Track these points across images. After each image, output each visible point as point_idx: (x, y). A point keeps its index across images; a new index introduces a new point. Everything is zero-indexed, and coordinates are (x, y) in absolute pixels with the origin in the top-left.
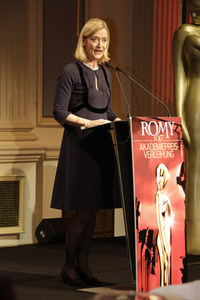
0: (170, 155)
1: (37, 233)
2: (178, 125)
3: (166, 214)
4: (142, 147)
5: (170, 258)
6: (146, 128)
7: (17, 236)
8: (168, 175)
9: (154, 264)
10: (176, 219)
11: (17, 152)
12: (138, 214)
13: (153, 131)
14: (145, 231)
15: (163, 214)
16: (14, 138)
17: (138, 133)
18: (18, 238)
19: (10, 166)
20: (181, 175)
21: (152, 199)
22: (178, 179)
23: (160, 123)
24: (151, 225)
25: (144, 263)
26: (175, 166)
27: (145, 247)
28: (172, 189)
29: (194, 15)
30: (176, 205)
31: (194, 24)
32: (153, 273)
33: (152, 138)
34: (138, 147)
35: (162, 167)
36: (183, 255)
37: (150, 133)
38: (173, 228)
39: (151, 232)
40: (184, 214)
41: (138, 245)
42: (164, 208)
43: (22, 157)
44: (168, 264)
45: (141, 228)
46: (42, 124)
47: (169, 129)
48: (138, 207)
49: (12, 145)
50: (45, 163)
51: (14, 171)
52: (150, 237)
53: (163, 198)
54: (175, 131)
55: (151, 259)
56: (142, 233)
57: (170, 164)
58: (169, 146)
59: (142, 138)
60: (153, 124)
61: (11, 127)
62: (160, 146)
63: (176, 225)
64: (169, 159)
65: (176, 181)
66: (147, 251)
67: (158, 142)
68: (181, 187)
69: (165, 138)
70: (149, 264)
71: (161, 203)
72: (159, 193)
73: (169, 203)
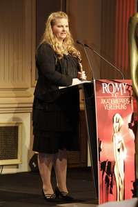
0: (124, 107)
1: (30, 164)
2: (129, 85)
3: (121, 150)
4: (103, 102)
5: (124, 182)
6: (105, 88)
7: (17, 166)
8: (122, 122)
9: (112, 186)
10: (128, 154)
11: (16, 106)
12: (100, 150)
13: (111, 90)
14: (105, 162)
15: (119, 150)
16: (14, 95)
18: (18, 168)
19: (12, 115)
20: (132, 122)
21: (110, 139)
22: (130, 125)
23: (116, 84)
24: (109, 158)
25: (105, 185)
26: (127, 115)
27: (105, 174)
28: (125, 132)
30: (128, 143)
32: (111, 193)
33: (110, 95)
34: (100, 101)
35: (118, 116)
36: (134, 179)
37: (108, 91)
38: (126, 161)
39: (110, 163)
40: (134, 150)
41: (100, 173)
42: (119, 146)
43: (20, 109)
44: (122, 187)
45: (102, 160)
46: (35, 85)
47: (123, 88)
48: (100, 145)
51: (14, 119)
52: (109, 167)
53: (118, 139)
54: (127, 90)
55: (110, 183)
56: (103, 164)
57: (123, 114)
58: (123, 100)
59: (103, 95)
60: (111, 85)
61: (12, 87)
62: (116, 101)
63: (128, 158)
64: (123, 110)
65: (128, 126)
66: (107, 177)
67: (115, 98)
68: (131, 131)
69: (120, 95)
70: (108, 186)
71: (117, 142)
72: (115, 134)
73: (123, 142)
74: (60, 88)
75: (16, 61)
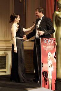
0: (52, 49)
2: (54, 40)
3: (51, 67)
4: (44, 47)
6: (45, 41)
9: (47, 82)
10: (53, 68)
11: (6, 48)
12: (42, 67)
13: (47, 42)
15: (50, 67)
16: (5, 43)
20: (55, 55)
21: (47, 62)
23: (49, 40)
24: (46, 70)
26: (53, 53)
27: (44, 77)
28: (52, 59)
30: (54, 64)
32: (46, 84)
35: (50, 53)
38: (53, 71)
39: (46, 72)
40: (56, 67)
41: (42, 76)
42: (50, 65)
44: (51, 82)
48: (42, 65)
51: (5, 53)
52: (46, 74)
54: (53, 42)
55: (46, 80)
56: (43, 72)
58: (52, 46)
59: (44, 44)
60: (47, 40)
61: (4, 40)
62: (49, 47)
63: (53, 70)
65: (53, 57)
67: (48, 45)
68: (55, 59)
69: (50, 44)
70: (45, 82)
72: (48, 60)
73: (52, 63)
75: (6, 30)
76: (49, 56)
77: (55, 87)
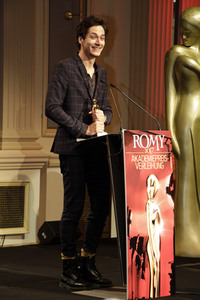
0: (160, 166)
1: (39, 235)
2: (168, 138)
3: (156, 222)
4: (134, 159)
5: (160, 264)
6: (137, 141)
7: (22, 236)
8: (159, 185)
9: (144, 269)
10: (165, 227)
11: (22, 160)
12: (129, 222)
13: (145, 144)
14: (135, 238)
15: (153, 222)
16: (20, 147)
17: (130, 145)
18: (23, 238)
19: (17, 172)
20: (170, 185)
21: (143, 208)
22: (168, 189)
23: (151, 136)
24: (142, 233)
25: (135, 268)
26: (164, 177)
27: (136, 253)
28: (162, 198)
29: (184, 37)
30: (165, 213)
31: (184, 45)
32: (143, 277)
33: (143, 150)
34: (130, 159)
35: (153, 177)
36: (172, 260)
37: (141, 145)
38: (162, 235)
39: (142, 239)
40: (173, 222)
41: (129, 252)
42: (154, 217)
43: (27, 165)
44: (157, 269)
45: (132, 236)
46: (47, 134)
47: (159, 142)
48: (129, 215)
49: (19, 153)
50: (49, 170)
51: (20, 177)
52: (140, 244)
53: (153, 207)
54: (165, 143)
55: (141, 265)
56: (133, 240)
57: (159, 175)
58: (159, 157)
59: (133, 150)
60: (144, 137)
61: (18, 137)
62: (151, 158)
63: (165, 232)
64: (160, 170)
65: (165, 191)
66: (137, 257)
67: (149, 154)
68: (169, 197)
69: (155, 150)
70: (139, 269)
71: (151, 211)
72: (149, 202)
73: (159, 211)
74: (78, 140)
75: (23, 105)
76: (149, 188)
77: (169, 286)
